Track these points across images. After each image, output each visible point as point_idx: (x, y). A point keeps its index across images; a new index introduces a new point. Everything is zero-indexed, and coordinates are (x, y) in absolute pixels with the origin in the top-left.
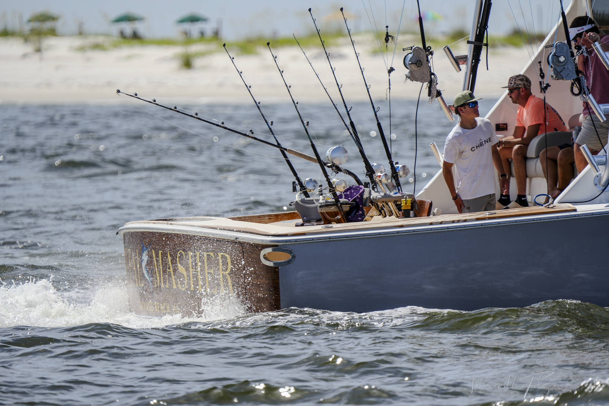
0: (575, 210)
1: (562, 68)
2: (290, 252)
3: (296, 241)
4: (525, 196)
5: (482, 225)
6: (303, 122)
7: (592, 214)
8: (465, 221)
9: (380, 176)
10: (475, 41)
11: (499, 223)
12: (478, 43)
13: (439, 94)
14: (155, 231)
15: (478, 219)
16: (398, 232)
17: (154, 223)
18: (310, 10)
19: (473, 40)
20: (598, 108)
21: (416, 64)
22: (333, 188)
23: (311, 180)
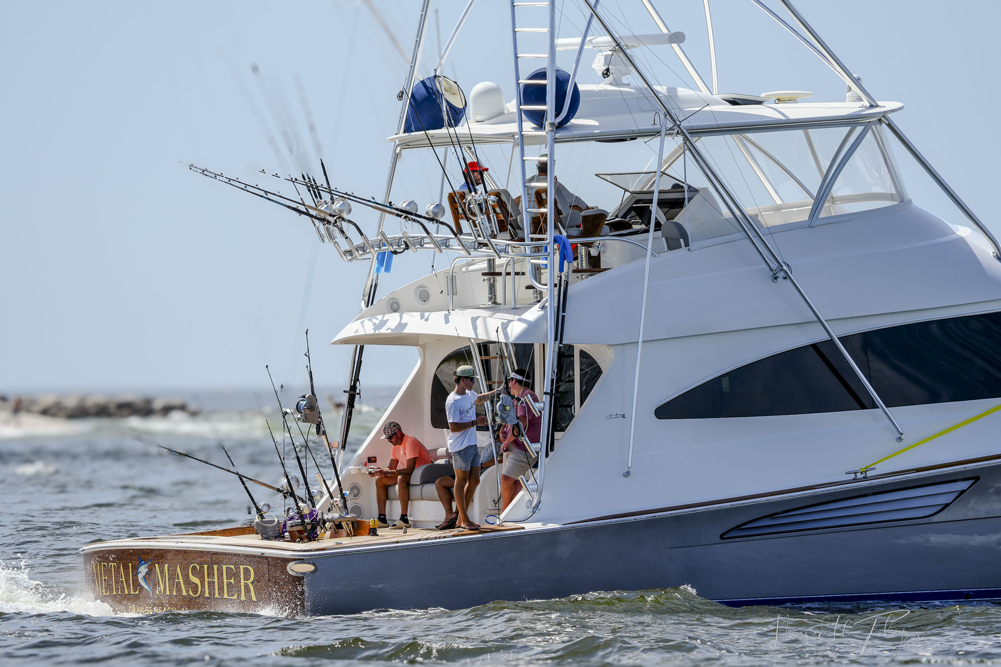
0: (523, 528)
1: (507, 415)
2: (314, 564)
3: (319, 555)
4: (406, 516)
5: (458, 540)
6: (280, 458)
7: (537, 531)
8: (445, 537)
9: (337, 501)
10: (350, 390)
11: (470, 539)
12: (352, 392)
13: (324, 433)
14: (155, 548)
15: (454, 536)
16: (396, 547)
17: (143, 541)
18: (267, 367)
19: (349, 390)
20: (531, 446)
21: (310, 409)
22: (301, 511)
23: (264, 504)
